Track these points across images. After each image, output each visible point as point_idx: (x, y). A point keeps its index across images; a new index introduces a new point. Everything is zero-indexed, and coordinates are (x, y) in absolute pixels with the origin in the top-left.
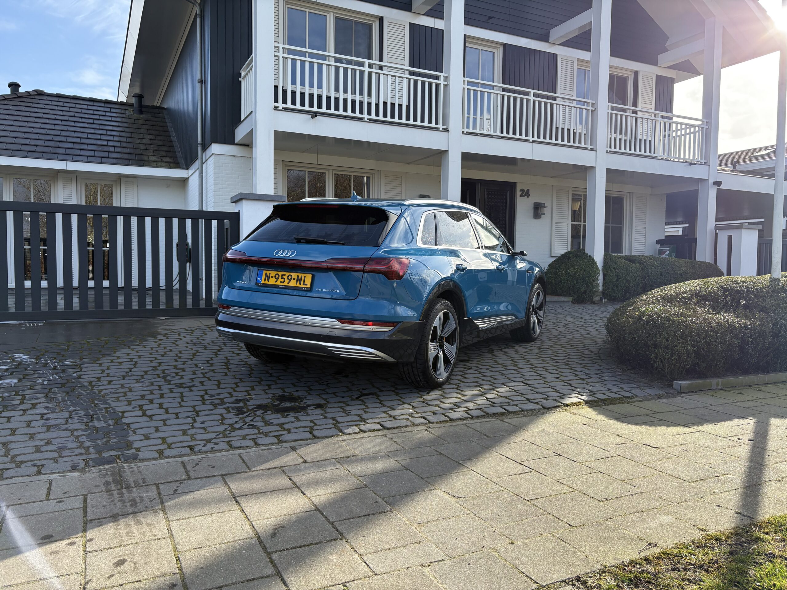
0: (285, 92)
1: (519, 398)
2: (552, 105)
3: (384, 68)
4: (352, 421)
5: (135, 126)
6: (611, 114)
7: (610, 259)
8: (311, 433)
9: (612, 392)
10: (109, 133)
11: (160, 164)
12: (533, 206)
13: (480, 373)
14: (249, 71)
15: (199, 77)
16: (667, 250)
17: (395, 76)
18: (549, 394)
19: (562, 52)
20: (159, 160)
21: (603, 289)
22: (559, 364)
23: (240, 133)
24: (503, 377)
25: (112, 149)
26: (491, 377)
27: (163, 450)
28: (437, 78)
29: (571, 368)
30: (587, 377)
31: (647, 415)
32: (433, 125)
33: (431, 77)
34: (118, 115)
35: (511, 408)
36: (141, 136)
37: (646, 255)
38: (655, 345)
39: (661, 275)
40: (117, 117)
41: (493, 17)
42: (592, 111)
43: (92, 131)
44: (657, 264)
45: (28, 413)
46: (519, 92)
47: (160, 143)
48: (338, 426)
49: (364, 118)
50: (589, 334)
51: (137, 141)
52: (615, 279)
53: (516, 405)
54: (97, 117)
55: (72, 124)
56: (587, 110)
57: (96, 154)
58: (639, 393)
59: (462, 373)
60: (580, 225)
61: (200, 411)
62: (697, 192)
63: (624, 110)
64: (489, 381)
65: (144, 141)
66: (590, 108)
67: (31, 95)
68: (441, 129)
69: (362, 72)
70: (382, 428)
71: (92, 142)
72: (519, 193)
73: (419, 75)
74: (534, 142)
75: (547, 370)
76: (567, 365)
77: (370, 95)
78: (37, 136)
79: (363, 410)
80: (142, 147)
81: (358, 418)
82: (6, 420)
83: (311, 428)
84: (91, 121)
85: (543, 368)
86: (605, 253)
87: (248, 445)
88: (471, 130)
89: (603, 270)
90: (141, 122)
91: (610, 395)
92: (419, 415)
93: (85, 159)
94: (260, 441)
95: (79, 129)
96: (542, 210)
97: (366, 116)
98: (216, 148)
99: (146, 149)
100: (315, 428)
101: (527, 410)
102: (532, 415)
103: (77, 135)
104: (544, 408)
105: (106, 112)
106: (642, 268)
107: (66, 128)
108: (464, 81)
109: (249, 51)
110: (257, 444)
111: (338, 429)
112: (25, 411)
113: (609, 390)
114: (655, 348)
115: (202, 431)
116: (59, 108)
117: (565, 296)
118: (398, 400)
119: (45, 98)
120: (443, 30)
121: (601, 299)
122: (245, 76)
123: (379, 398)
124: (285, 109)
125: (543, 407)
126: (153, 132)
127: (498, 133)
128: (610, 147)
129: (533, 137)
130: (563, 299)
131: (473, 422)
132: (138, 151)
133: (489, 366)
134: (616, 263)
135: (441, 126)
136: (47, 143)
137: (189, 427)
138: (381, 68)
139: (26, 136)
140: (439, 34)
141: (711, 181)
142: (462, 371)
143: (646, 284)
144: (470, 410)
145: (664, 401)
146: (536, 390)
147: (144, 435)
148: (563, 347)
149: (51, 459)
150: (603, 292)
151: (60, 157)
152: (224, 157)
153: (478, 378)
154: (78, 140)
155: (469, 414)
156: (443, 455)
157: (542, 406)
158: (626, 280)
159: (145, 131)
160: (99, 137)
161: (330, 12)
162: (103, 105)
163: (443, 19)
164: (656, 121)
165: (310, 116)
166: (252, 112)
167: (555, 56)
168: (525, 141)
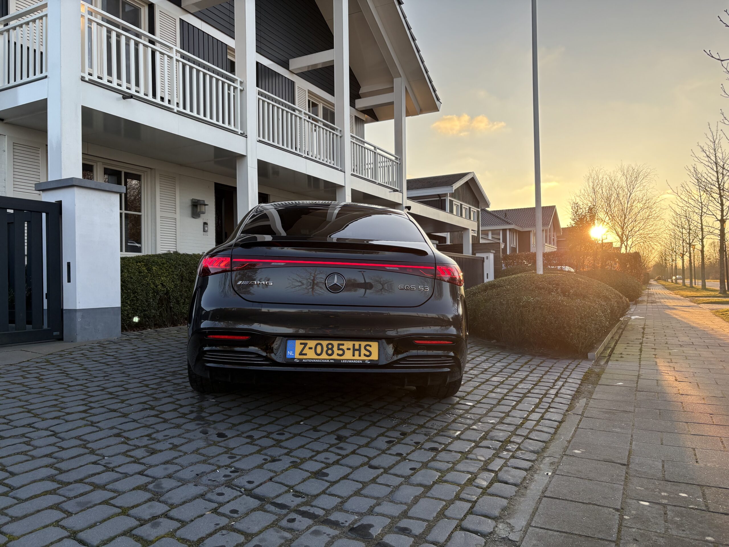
6: (352, 142)
17: (199, 71)
32: (232, 127)
33: (229, 78)
46: (289, 107)
66: (339, 135)
68: (239, 133)
97: (174, 107)
104: (579, 385)
108: (256, 90)
128: (353, 171)
135: (239, 130)
138: (187, 59)
141: (404, 205)
164: (375, 153)
165: (121, 96)
166: (46, 77)
167: (293, 83)
168: (301, 156)
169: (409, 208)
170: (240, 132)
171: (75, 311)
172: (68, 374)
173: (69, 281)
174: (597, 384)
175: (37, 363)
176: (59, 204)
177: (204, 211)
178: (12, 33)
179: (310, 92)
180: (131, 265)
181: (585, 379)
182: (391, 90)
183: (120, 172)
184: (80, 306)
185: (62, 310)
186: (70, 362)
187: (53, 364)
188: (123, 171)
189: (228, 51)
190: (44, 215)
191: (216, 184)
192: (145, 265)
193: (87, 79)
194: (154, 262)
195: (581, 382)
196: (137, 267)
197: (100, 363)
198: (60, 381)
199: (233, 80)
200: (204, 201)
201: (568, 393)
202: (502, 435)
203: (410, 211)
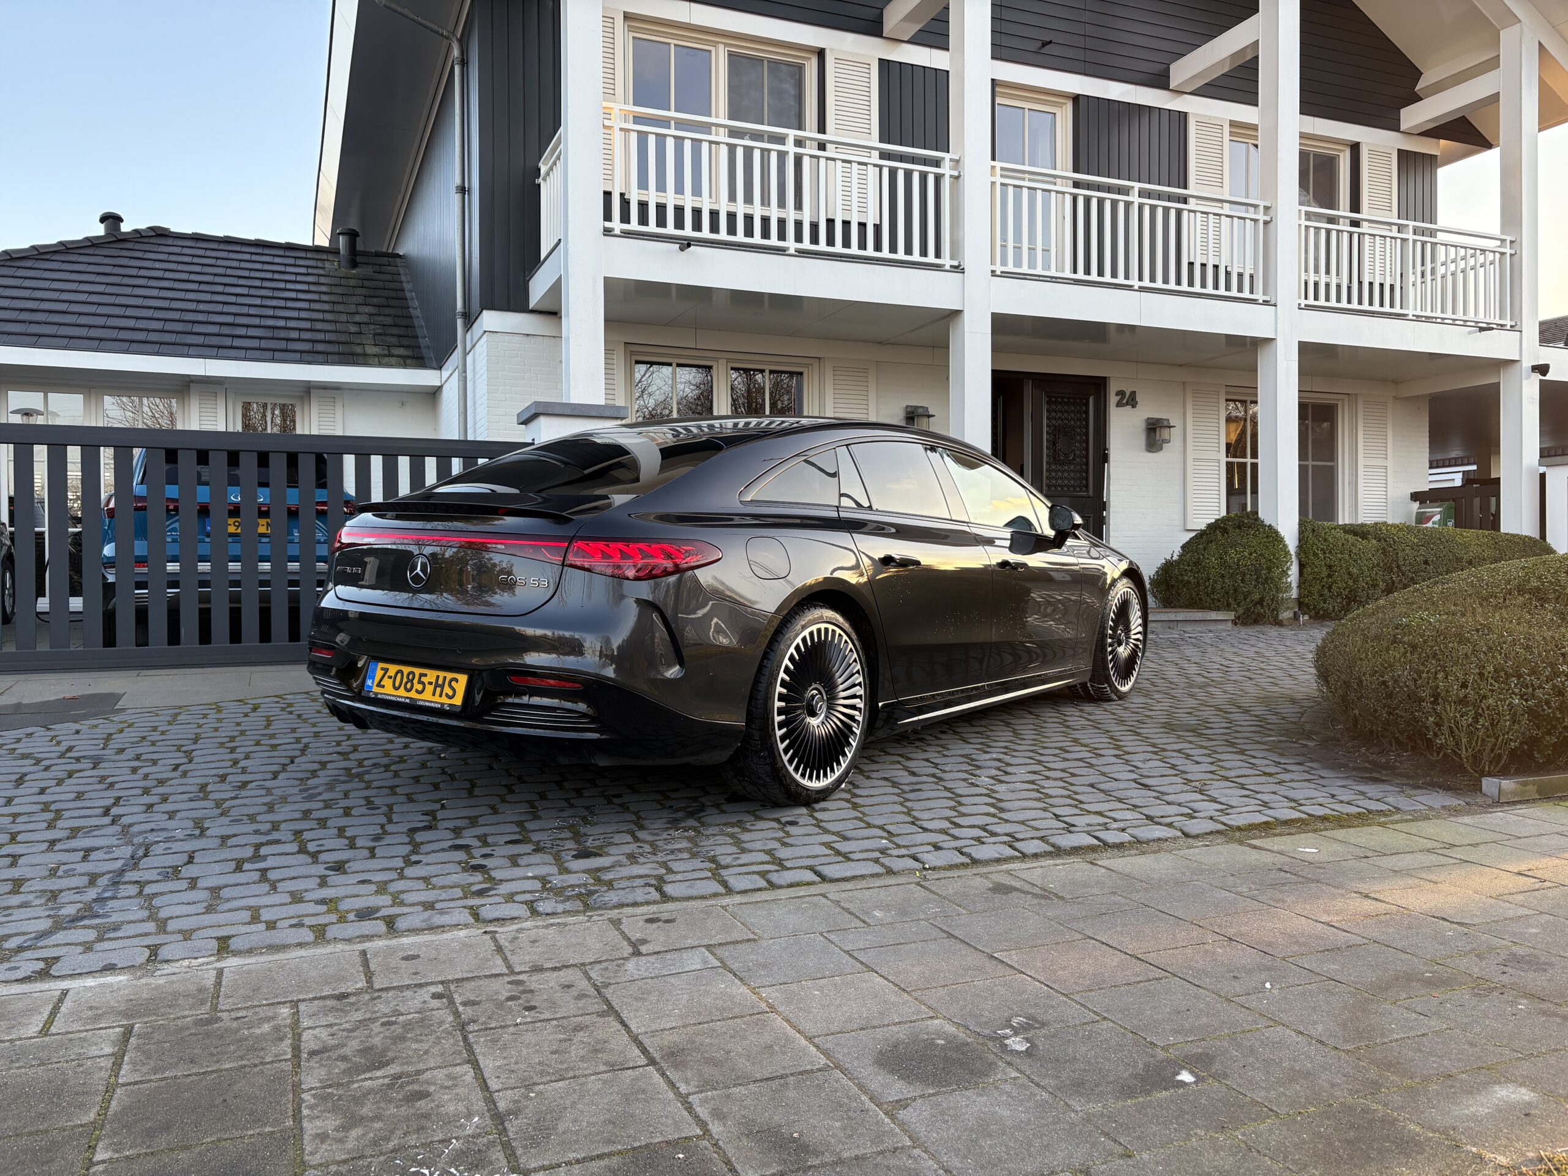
0: (625, 203)
1: (1129, 815)
2: (1179, 213)
3: (828, 146)
4: (752, 864)
5: (339, 290)
6: (1307, 227)
7: (1313, 530)
8: (659, 889)
9: (1342, 802)
10: (290, 304)
11: (386, 360)
12: (1143, 426)
13: (1040, 762)
14: (555, 163)
15: (458, 181)
16: (1436, 513)
17: (850, 162)
18: (1195, 805)
19: (1197, 108)
20: (386, 352)
21: (1300, 594)
22: (1214, 743)
23: (538, 287)
24: (1091, 771)
25: (294, 335)
26: (1063, 770)
27: (326, 925)
28: (937, 163)
29: (1242, 752)
30: (1278, 770)
31: (1428, 851)
32: (931, 258)
33: (925, 161)
34: (310, 271)
35: (1111, 837)
36: (352, 308)
37: (1390, 522)
38: (1436, 696)
39: (1426, 562)
40: (308, 274)
41: (1050, 42)
42: (1266, 223)
43: (258, 301)
44: (1416, 540)
45: (58, 847)
46: (1109, 189)
47: (388, 321)
48: (719, 874)
49: (788, 248)
50: (1277, 685)
51: (344, 318)
52: (1325, 573)
53: (1123, 830)
54: (269, 275)
55: (220, 289)
56: (1255, 221)
57: (264, 344)
58: (1402, 802)
59: (999, 764)
60: (1245, 464)
61: (422, 843)
62: (1497, 385)
63: (1331, 220)
64: (1061, 779)
65: (358, 318)
66: (1262, 217)
67: (142, 237)
68: (947, 267)
69: (782, 155)
70: (817, 879)
71: (256, 321)
72: (1113, 399)
73: (902, 158)
74: (1142, 289)
75: (1188, 757)
76: (1233, 745)
77: (799, 206)
78: (149, 313)
79: (779, 840)
80: (353, 329)
81: (767, 858)
82: (8, 860)
83: (661, 879)
84: (258, 283)
85: (1179, 751)
86: (1300, 520)
87: (516, 915)
88: (1010, 268)
89: (1298, 555)
90: (352, 282)
91: (1337, 807)
92: (903, 851)
93: (242, 353)
94: (542, 907)
95: (233, 299)
96: (1165, 433)
97: (791, 244)
98: (490, 319)
99: (361, 333)
100: (670, 877)
101: (1148, 842)
102: (1159, 851)
103: (227, 309)
104: (1186, 835)
105: (286, 265)
106: (1383, 549)
107: (208, 297)
108: (993, 167)
109: (556, 123)
110: (534, 912)
111: (718, 882)
112: (53, 843)
113: (1333, 796)
114: (1435, 702)
115: (421, 885)
116: (196, 260)
117: (1218, 609)
118: (856, 818)
119: (170, 241)
120: (948, 72)
121: (1296, 617)
122: (548, 174)
123: (816, 814)
124: (627, 234)
125: (1184, 833)
126: (375, 301)
127: (1068, 273)
128: (1306, 298)
129: (1141, 279)
130: (1214, 615)
131: (1024, 866)
132: (343, 338)
133: (1061, 748)
134: (1325, 540)
135: (946, 261)
136: (169, 326)
137: (393, 875)
138: (822, 146)
139: (130, 312)
140: (941, 77)
141: (1527, 364)
142: (999, 760)
143: (1393, 582)
144: (1018, 840)
145: (1467, 820)
146: (1166, 798)
147: (292, 894)
148: (1220, 710)
149: (80, 944)
150: (1300, 603)
151: (192, 350)
152: (507, 338)
153: (1035, 773)
154: (229, 319)
155: (1016, 849)
156: (956, 938)
157: (1181, 830)
158: (1349, 574)
159: (360, 300)
160: (270, 312)
161: (718, 42)
162: (281, 253)
163: (948, 49)
164: (1404, 240)
165: (678, 246)
166: (560, 241)
167: (1182, 116)
168: (1128, 288)
169: (1543, 369)
170: (948, 264)
174: (1242, 842)
179: (1234, 124)
181: (1250, 829)
182: (1491, 66)
193: (617, 232)
195: (1214, 832)
200: (928, 408)
203: (1549, 377)
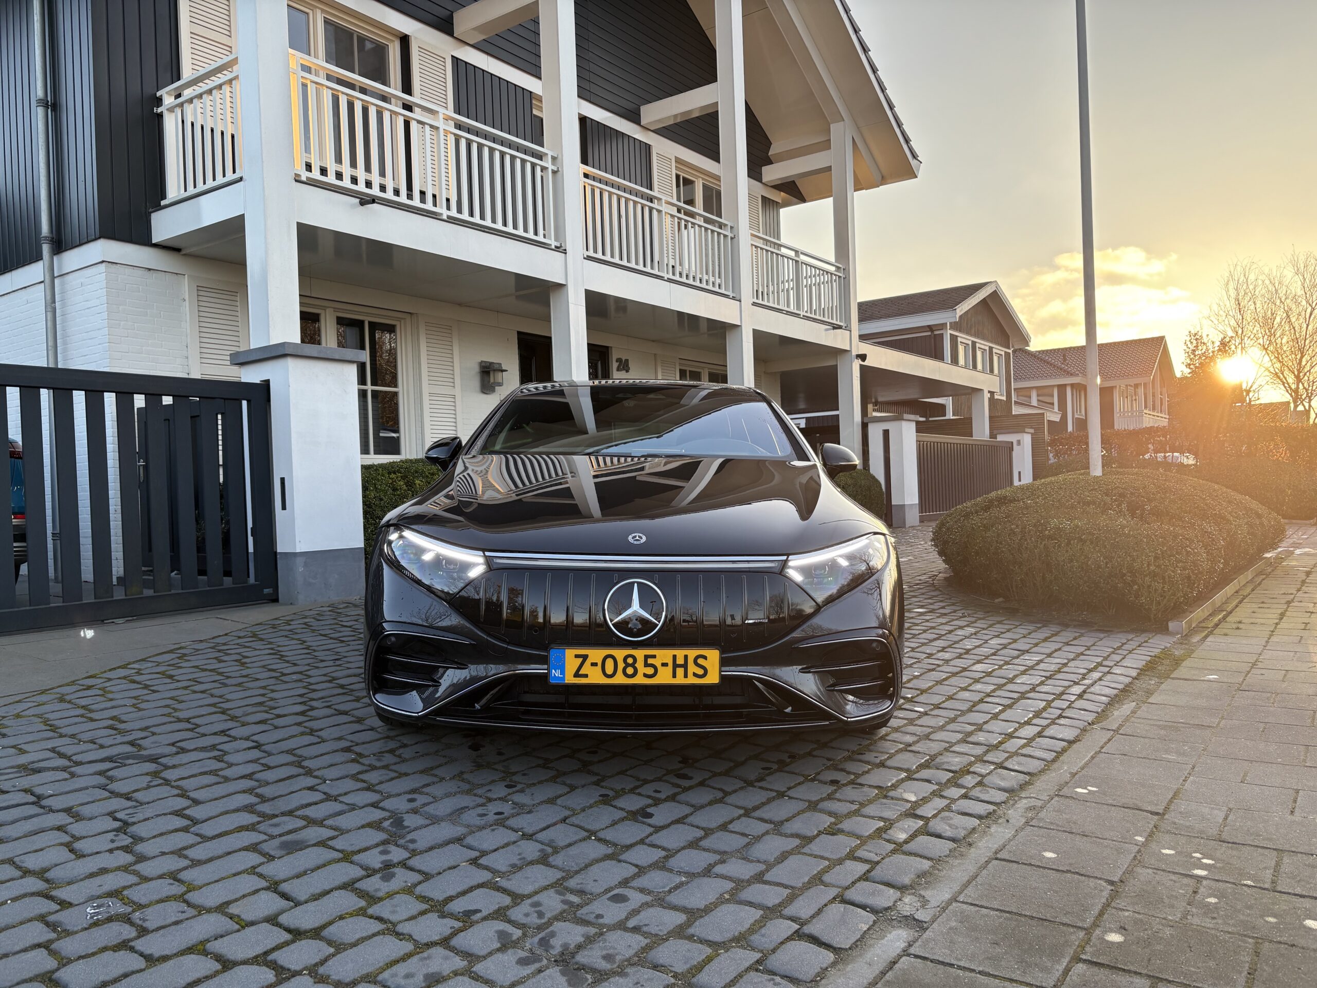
14: (199, 97)
15: (39, 93)
32: (541, 238)
33: (533, 153)
46: (639, 195)
49: (441, 214)
66: (730, 234)
68: (553, 247)
72: (615, 365)
97: (444, 211)
98: (109, 250)
108: (581, 169)
122: (179, 106)
129: (667, 272)
135: (552, 242)
140: (495, 82)
141: (854, 353)
152: (128, 270)
161: (316, 7)
164: (797, 262)
165: (358, 200)
166: (241, 179)
167: (648, 147)
168: (660, 278)
169: (863, 357)
170: (554, 244)
171: (295, 555)
172: (282, 656)
173: (284, 508)
174: (1168, 677)
175: (239, 637)
176: (266, 386)
177: (500, 381)
178: (188, 108)
179: (678, 160)
180: (379, 477)
181: (1149, 669)
182: (826, 145)
183: (362, 322)
184: (302, 545)
185: (276, 553)
186: (286, 636)
187: (262, 640)
188: (367, 319)
189: (534, 102)
190: (244, 403)
191: (519, 333)
192: (403, 478)
193: (304, 179)
194: (416, 472)
195: (1139, 674)
196: (390, 481)
197: (331, 638)
198: (270, 667)
199: (540, 157)
200: (500, 364)
201: (1103, 693)
202: (956, 762)
203: (866, 363)
